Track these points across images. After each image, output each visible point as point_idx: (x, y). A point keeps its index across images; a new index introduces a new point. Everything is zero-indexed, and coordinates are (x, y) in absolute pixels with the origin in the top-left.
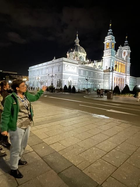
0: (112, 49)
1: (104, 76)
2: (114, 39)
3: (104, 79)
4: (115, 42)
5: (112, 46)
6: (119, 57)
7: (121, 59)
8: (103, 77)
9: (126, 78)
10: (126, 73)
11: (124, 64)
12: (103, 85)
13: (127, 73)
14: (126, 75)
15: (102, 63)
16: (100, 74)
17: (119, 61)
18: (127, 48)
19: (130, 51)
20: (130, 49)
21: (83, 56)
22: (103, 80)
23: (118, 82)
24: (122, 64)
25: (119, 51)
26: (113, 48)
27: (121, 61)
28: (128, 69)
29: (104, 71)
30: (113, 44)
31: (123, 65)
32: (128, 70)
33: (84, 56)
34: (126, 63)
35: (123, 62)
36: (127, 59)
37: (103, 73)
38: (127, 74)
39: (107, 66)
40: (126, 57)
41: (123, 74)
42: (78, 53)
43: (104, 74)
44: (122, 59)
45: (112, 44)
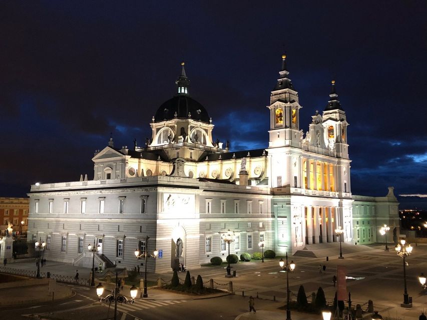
0: (290, 127)
1: (272, 208)
2: (296, 98)
3: (273, 216)
4: (300, 107)
5: (291, 117)
6: (313, 145)
7: (320, 150)
8: (270, 211)
9: (340, 205)
10: (339, 190)
11: (332, 164)
12: (274, 234)
13: (343, 189)
14: (340, 198)
15: (266, 160)
16: (261, 202)
17: (316, 158)
18: (337, 114)
19: (347, 124)
20: (344, 117)
21: (204, 132)
22: (271, 219)
23: (317, 219)
24: (326, 163)
25: (314, 127)
26: (294, 125)
27: (321, 156)
28: (345, 179)
29: (273, 193)
30: (294, 111)
31: (329, 165)
32: (345, 182)
33: (206, 131)
34: (337, 160)
35: (327, 157)
36: (338, 148)
37: (271, 197)
38: (344, 194)
39: (279, 178)
40: (337, 142)
41: (331, 194)
42: (188, 123)
43: (274, 203)
44: (324, 150)
45: (291, 112)
